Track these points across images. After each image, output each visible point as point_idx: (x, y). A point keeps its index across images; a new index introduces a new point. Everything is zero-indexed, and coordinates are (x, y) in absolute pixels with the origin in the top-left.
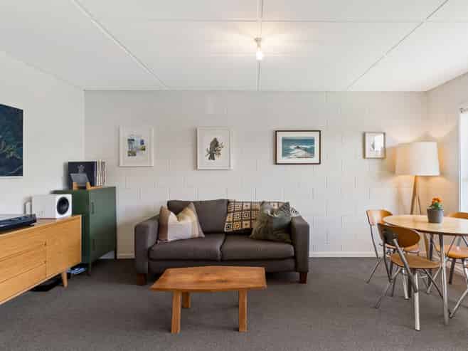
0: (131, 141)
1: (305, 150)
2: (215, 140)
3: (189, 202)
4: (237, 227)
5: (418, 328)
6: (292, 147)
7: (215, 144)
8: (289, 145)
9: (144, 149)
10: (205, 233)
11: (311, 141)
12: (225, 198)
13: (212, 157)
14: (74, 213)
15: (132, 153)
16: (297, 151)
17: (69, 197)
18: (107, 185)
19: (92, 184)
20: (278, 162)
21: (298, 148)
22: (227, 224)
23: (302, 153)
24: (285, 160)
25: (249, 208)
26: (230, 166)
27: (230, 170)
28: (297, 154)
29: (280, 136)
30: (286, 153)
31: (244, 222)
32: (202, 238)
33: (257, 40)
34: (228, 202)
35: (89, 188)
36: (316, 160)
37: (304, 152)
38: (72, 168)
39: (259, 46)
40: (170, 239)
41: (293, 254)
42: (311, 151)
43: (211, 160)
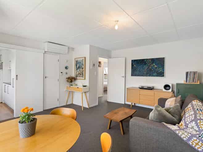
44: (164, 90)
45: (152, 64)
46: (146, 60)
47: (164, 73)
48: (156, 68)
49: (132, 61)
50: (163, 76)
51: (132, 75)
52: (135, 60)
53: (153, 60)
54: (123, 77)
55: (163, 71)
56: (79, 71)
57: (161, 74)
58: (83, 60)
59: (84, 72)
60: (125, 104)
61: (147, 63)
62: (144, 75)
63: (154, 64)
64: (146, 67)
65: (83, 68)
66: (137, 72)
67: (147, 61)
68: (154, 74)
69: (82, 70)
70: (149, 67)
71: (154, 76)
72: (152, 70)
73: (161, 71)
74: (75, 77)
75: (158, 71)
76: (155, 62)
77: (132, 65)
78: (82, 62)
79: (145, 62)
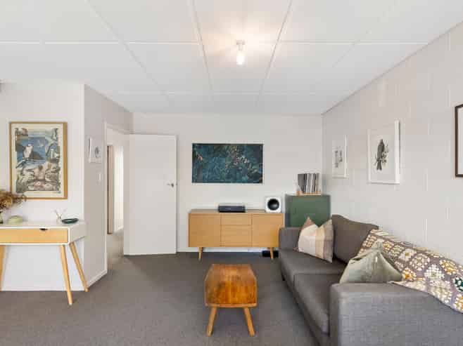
0: (336, 152)
9: (341, 161)
15: (337, 165)
17: (278, 199)
35: (301, 194)
43: (379, 170)
44: (268, 210)
45: (239, 156)
46: (226, 147)
47: (262, 176)
48: (247, 165)
49: (194, 145)
50: (261, 181)
51: (195, 180)
52: (200, 145)
53: (241, 148)
54: (173, 185)
55: (260, 172)
56: (36, 171)
57: (257, 178)
58: (56, 130)
59: (61, 172)
60: (177, 253)
61: (228, 154)
62: (222, 180)
63: (243, 157)
64: (226, 162)
65: (56, 161)
66: (207, 173)
67: (228, 149)
68: (244, 178)
69: (54, 165)
70: (232, 163)
71: (244, 182)
72: (240, 168)
73: (256, 171)
74: (14, 191)
75: (251, 171)
76: (244, 152)
77: (195, 157)
78: (52, 137)
79: (224, 151)
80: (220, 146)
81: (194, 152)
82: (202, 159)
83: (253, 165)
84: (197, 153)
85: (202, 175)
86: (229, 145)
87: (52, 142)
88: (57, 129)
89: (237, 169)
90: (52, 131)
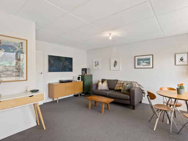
0: (95, 62)
1: (147, 63)
2: (116, 61)
3: (105, 80)
4: (118, 88)
5: (155, 130)
6: (141, 62)
7: (116, 62)
8: (140, 61)
9: (98, 65)
10: (109, 89)
11: (149, 59)
12: (117, 79)
13: (115, 66)
14: (81, 80)
15: (96, 66)
16: (143, 63)
17: (80, 77)
18: (90, 74)
19: (86, 74)
20: (136, 67)
21: (143, 62)
22: (116, 87)
23: (145, 64)
24: (139, 67)
25: (123, 83)
26: (120, 69)
27: (120, 70)
28: (143, 64)
29: (137, 58)
30: (139, 64)
31: (120, 87)
32: (108, 90)
33: (110, 34)
34: (117, 80)
35: (85, 74)
36: (151, 66)
37: (146, 64)
38: (83, 70)
39: (110, 35)
40: (99, 89)
41: (129, 99)
42: (149, 63)
43: (115, 67)
45: (65, 61)
47: (72, 69)
48: (68, 65)
49: (49, 56)
50: (72, 71)
51: (50, 71)
52: (52, 56)
61: (62, 61)
63: (67, 62)
64: (61, 64)
66: (54, 68)
67: (62, 59)
68: (67, 70)
70: (63, 64)
75: (69, 67)
76: (67, 60)
77: (49, 61)
78: (19, 47)
79: (60, 59)
80: (59, 57)
81: (49, 59)
82: (52, 62)
83: (70, 65)
84: (50, 59)
85: (52, 69)
86: (62, 57)
87: (19, 49)
88: (22, 43)
89: (65, 67)
90: (19, 43)
